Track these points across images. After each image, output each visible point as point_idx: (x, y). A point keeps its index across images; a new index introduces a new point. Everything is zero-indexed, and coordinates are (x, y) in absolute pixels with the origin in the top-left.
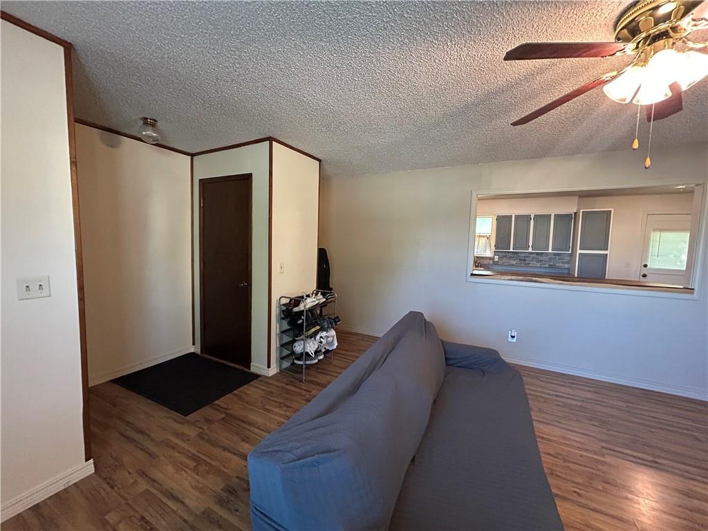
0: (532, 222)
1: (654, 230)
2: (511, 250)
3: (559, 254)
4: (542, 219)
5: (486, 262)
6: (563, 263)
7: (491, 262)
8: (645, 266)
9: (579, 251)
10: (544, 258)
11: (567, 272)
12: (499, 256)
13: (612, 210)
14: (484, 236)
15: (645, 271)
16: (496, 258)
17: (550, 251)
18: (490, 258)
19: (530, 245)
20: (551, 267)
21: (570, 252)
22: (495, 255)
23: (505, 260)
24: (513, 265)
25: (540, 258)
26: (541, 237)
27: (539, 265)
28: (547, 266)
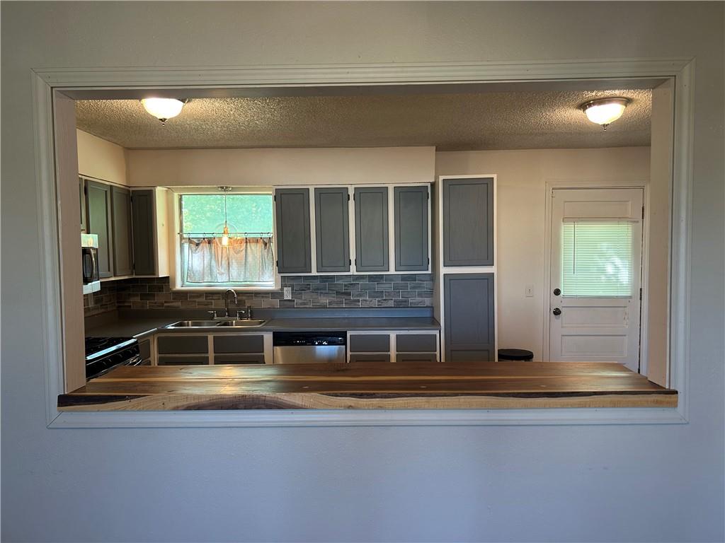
0: (352, 203)
1: (566, 219)
2: (314, 273)
3: (413, 278)
4: (371, 197)
5: (265, 304)
6: (420, 295)
7: (277, 303)
8: (557, 292)
9: (443, 270)
10: (384, 287)
11: (428, 315)
12: (292, 286)
13: (495, 176)
14: (257, 241)
15: (557, 302)
16: (288, 295)
17: (392, 271)
18: (273, 294)
19: (353, 257)
20: (399, 305)
21: (430, 272)
22: (283, 286)
23: (306, 296)
24: (325, 307)
25: (378, 288)
26: (372, 239)
27: (375, 302)
28: (391, 303)
